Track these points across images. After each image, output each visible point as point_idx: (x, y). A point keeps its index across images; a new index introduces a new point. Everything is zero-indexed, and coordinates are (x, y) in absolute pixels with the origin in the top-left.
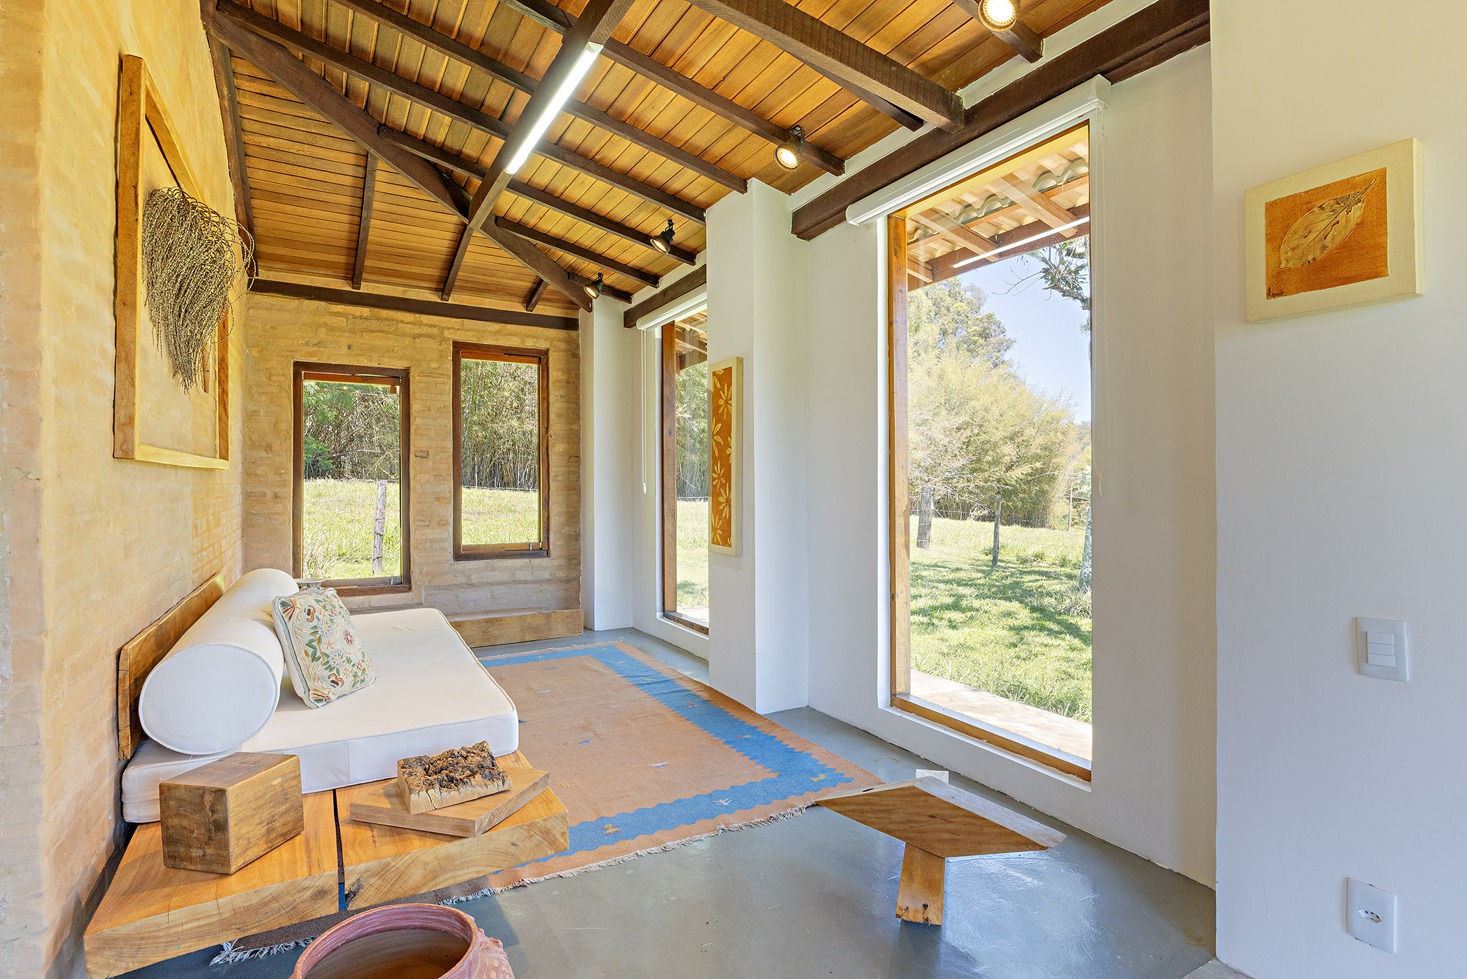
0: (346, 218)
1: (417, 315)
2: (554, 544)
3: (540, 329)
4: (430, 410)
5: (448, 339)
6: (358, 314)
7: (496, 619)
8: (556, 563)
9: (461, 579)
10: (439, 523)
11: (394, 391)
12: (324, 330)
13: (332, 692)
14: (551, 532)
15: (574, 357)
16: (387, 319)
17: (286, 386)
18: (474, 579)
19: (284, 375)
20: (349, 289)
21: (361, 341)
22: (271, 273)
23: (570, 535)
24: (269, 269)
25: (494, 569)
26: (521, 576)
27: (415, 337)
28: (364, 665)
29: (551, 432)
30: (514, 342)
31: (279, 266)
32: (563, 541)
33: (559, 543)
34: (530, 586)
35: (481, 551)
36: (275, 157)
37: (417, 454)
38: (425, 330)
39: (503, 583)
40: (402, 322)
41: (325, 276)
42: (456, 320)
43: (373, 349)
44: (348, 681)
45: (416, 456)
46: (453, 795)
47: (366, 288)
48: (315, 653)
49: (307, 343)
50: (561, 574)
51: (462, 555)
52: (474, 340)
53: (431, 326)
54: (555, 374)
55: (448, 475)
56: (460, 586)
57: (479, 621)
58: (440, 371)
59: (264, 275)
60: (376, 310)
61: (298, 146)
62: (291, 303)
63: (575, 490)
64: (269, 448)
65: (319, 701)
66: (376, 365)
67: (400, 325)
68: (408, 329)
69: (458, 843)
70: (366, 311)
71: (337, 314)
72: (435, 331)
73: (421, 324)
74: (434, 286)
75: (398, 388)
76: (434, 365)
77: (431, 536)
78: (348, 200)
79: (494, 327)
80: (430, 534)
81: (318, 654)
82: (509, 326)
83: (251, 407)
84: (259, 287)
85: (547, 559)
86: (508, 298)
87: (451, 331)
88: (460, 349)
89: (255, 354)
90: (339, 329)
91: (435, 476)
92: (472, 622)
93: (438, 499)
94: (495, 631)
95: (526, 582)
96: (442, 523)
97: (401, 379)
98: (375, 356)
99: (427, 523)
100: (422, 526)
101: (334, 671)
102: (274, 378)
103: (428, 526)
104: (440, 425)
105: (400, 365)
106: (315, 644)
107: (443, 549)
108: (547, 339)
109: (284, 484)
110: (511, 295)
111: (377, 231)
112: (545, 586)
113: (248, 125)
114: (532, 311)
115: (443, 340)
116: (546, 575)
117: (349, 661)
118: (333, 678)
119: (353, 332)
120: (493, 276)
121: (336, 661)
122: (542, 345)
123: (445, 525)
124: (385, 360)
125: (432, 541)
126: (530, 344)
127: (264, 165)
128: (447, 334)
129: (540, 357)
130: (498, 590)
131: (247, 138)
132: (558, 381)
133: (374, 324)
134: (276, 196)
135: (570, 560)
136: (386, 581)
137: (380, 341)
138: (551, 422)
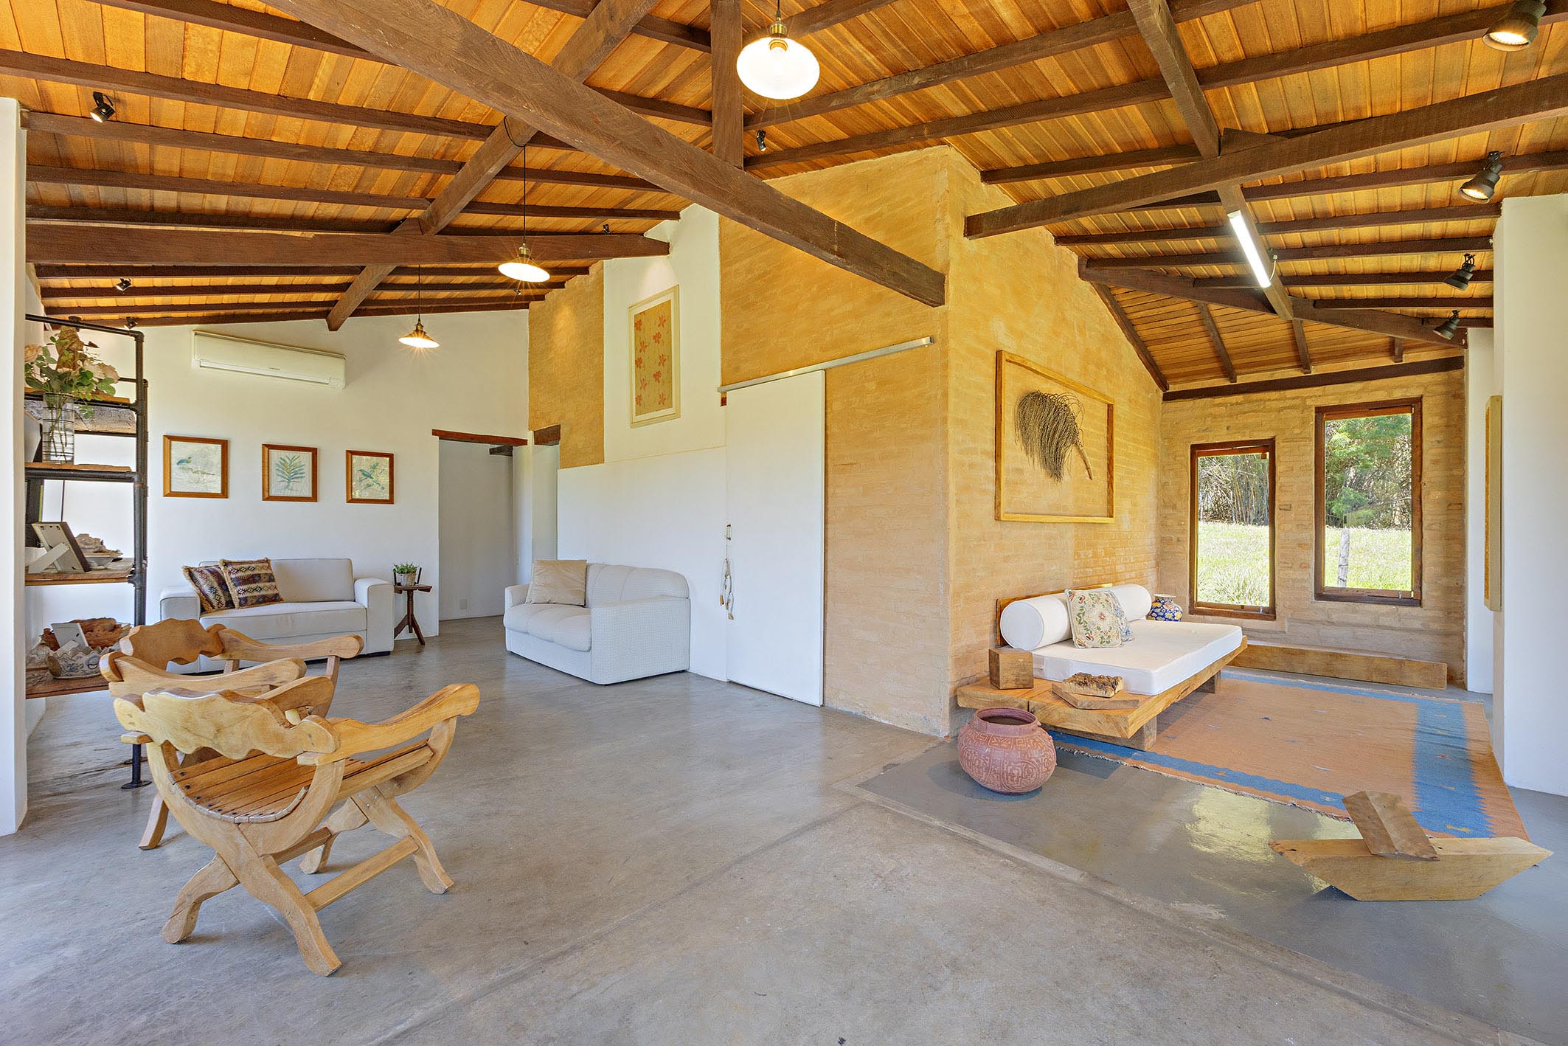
0: (1205, 339)
1: (1282, 392)
2: (1427, 595)
3: (1412, 377)
4: (1292, 470)
5: (1310, 407)
6: (1234, 401)
7: (1340, 655)
8: (1429, 614)
9: (1321, 617)
10: (1301, 564)
11: (1264, 457)
12: (1209, 419)
13: (1087, 642)
14: (1423, 582)
15: (1457, 396)
16: (1257, 401)
17: (1185, 464)
18: (1335, 618)
19: (1184, 456)
20: (1229, 383)
21: (1237, 422)
22: (1177, 386)
23: (1448, 587)
24: (1175, 383)
25: (1355, 612)
26: (1384, 621)
27: (1280, 410)
28: (1109, 634)
29: (1424, 480)
30: (1380, 396)
31: (1180, 380)
32: (1439, 592)
33: (1435, 594)
34: (1397, 633)
35: (1343, 593)
36: (1148, 320)
37: (1281, 507)
38: (1289, 403)
39: (1367, 626)
40: (1269, 400)
41: (1211, 378)
42: (1318, 388)
43: (1245, 426)
44: (1097, 640)
45: (1281, 509)
46: (1081, 689)
47: (1241, 380)
48: (1080, 620)
49: (1199, 431)
50: (1435, 626)
51: (1322, 595)
52: (1336, 403)
53: (1294, 398)
54: (1429, 419)
55: (1310, 524)
56: (1322, 623)
57: (1323, 654)
58: (1304, 435)
59: (1172, 388)
60: (1248, 395)
61: (1157, 310)
62: (1189, 404)
63: (1455, 539)
64: (1174, 507)
65: (1080, 645)
66: (1248, 439)
67: (1267, 403)
68: (1274, 405)
69: (1073, 709)
70: (1240, 398)
71: (1220, 405)
72: (1298, 402)
73: (1285, 399)
74: (1296, 364)
75: (1268, 454)
76: (1297, 431)
77: (1294, 577)
78: (1201, 329)
79: (1357, 386)
80: (1293, 574)
81: (1082, 621)
82: (1374, 382)
83: (1164, 480)
84: (1169, 397)
85: (1418, 609)
86: (1371, 356)
87: (1313, 399)
88: (1323, 413)
89: (1166, 444)
90: (1220, 416)
91: (1298, 525)
92: (1316, 653)
93: (1300, 545)
94: (1338, 665)
95: (1393, 629)
96: (1303, 565)
97: (1268, 446)
98: (1248, 431)
99: (1290, 565)
100: (1285, 567)
101: (1089, 632)
102: (1178, 458)
103: (1291, 568)
104: (1303, 482)
105: (1266, 435)
106: (1081, 615)
107: (1304, 588)
108: (1421, 385)
109: (1183, 532)
110: (1375, 352)
111: (1229, 339)
112: (1417, 636)
113: (1127, 310)
114: (1402, 361)
115: (1307, 408)
116: (1417, 624)
117: (1099, 628)
118: (1087, 635)
119: (1231, 416)
120: (1344, 343)
121: (1091, 627)
122: (1414, 393)
123: (1306, 567)
124: (1255, 434)
125: (1294, 581)
126: (1398, 395)
127: (1144, 327)
128: (1309, 402)
129: (1413, 404)
130: (1360, 632)
131: (1130, 317)
132: (1433, 426)
133: (1247, 407)
134: (1159, 341)
135: (1449, 613)
136: (1257, 609)
137: (1251, 419)
138: (1424, 470)
